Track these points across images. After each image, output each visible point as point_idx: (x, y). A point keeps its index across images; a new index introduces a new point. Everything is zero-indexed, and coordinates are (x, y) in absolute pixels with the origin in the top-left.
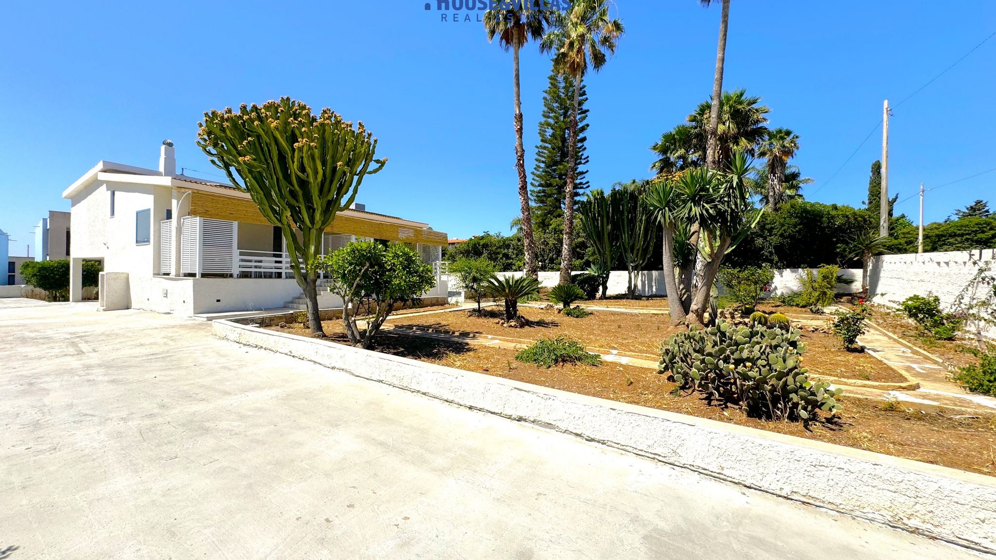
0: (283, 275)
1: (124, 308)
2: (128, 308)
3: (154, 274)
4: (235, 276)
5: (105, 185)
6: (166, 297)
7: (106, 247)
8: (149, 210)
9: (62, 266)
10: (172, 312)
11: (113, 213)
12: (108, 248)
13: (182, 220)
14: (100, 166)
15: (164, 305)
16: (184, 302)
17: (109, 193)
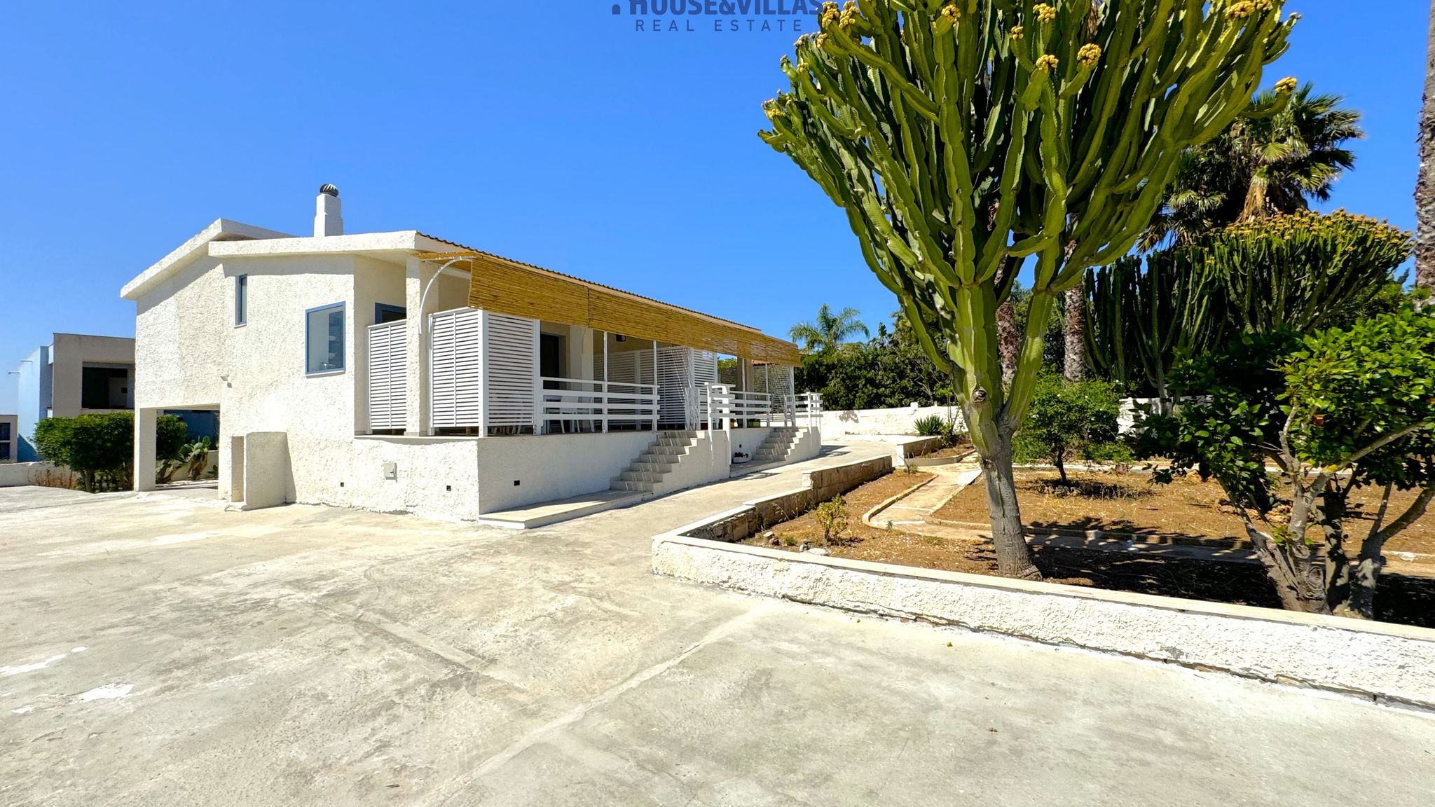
0: (605, 425)
1: (278, 502)
2: (286, 503)
3: (357, 433)
4: (538, 430)
5: (221, 266)
6: (395, 478)
7: (226, 383)
8: (343, 304)
9: (118, 426)
10: (410, 509)
11: (241, 318)
12: (230, 385)
13: (431, 320)
14: (216, 228)
15: (392, 496)
16: (449, 488)
17: (232, 281)
